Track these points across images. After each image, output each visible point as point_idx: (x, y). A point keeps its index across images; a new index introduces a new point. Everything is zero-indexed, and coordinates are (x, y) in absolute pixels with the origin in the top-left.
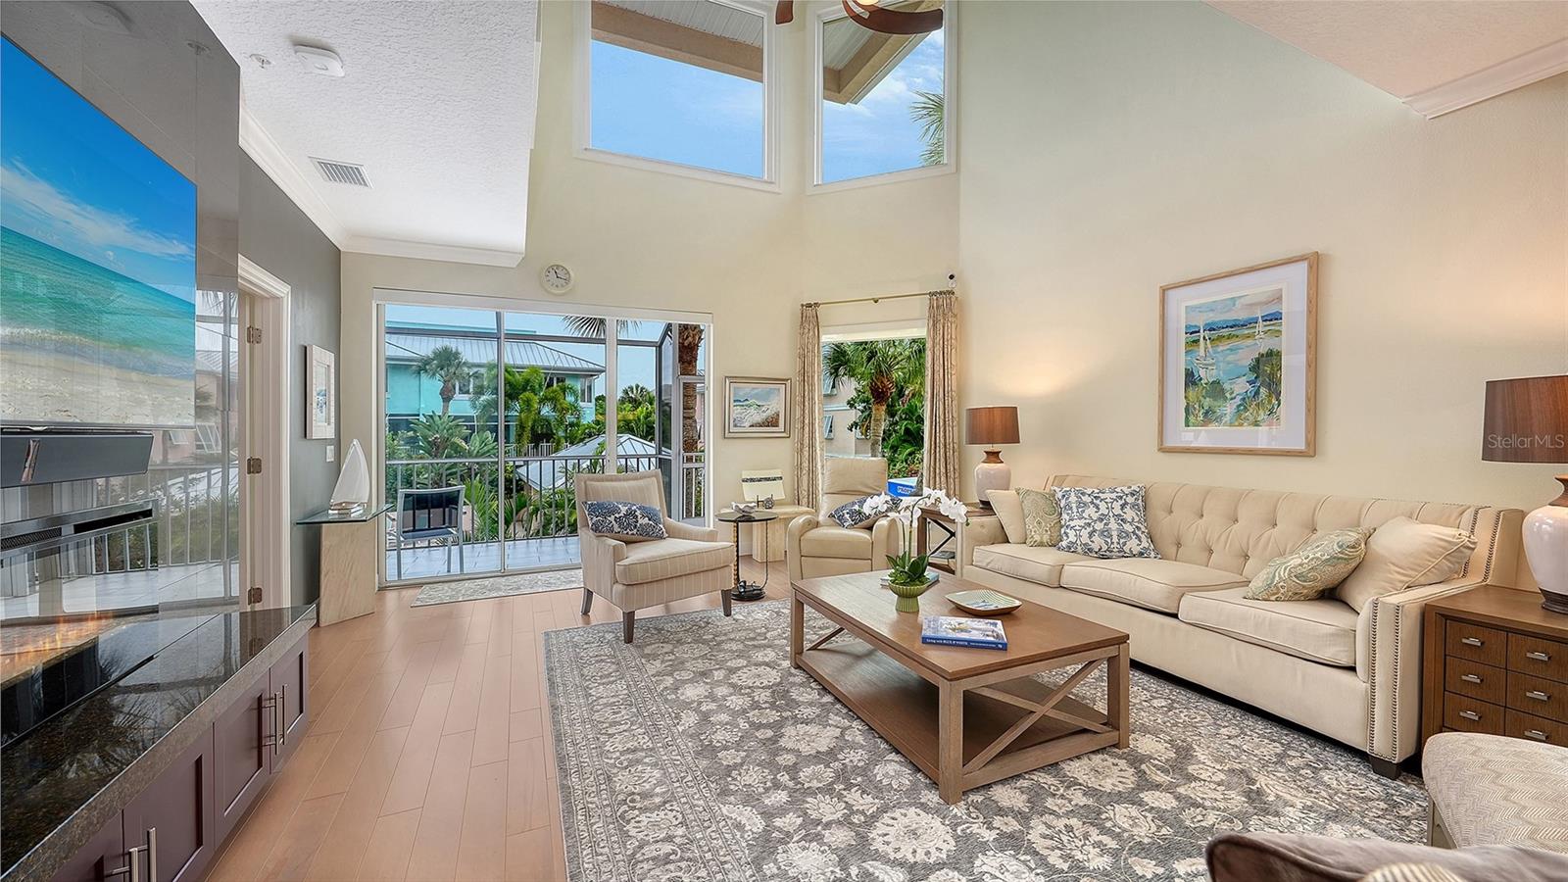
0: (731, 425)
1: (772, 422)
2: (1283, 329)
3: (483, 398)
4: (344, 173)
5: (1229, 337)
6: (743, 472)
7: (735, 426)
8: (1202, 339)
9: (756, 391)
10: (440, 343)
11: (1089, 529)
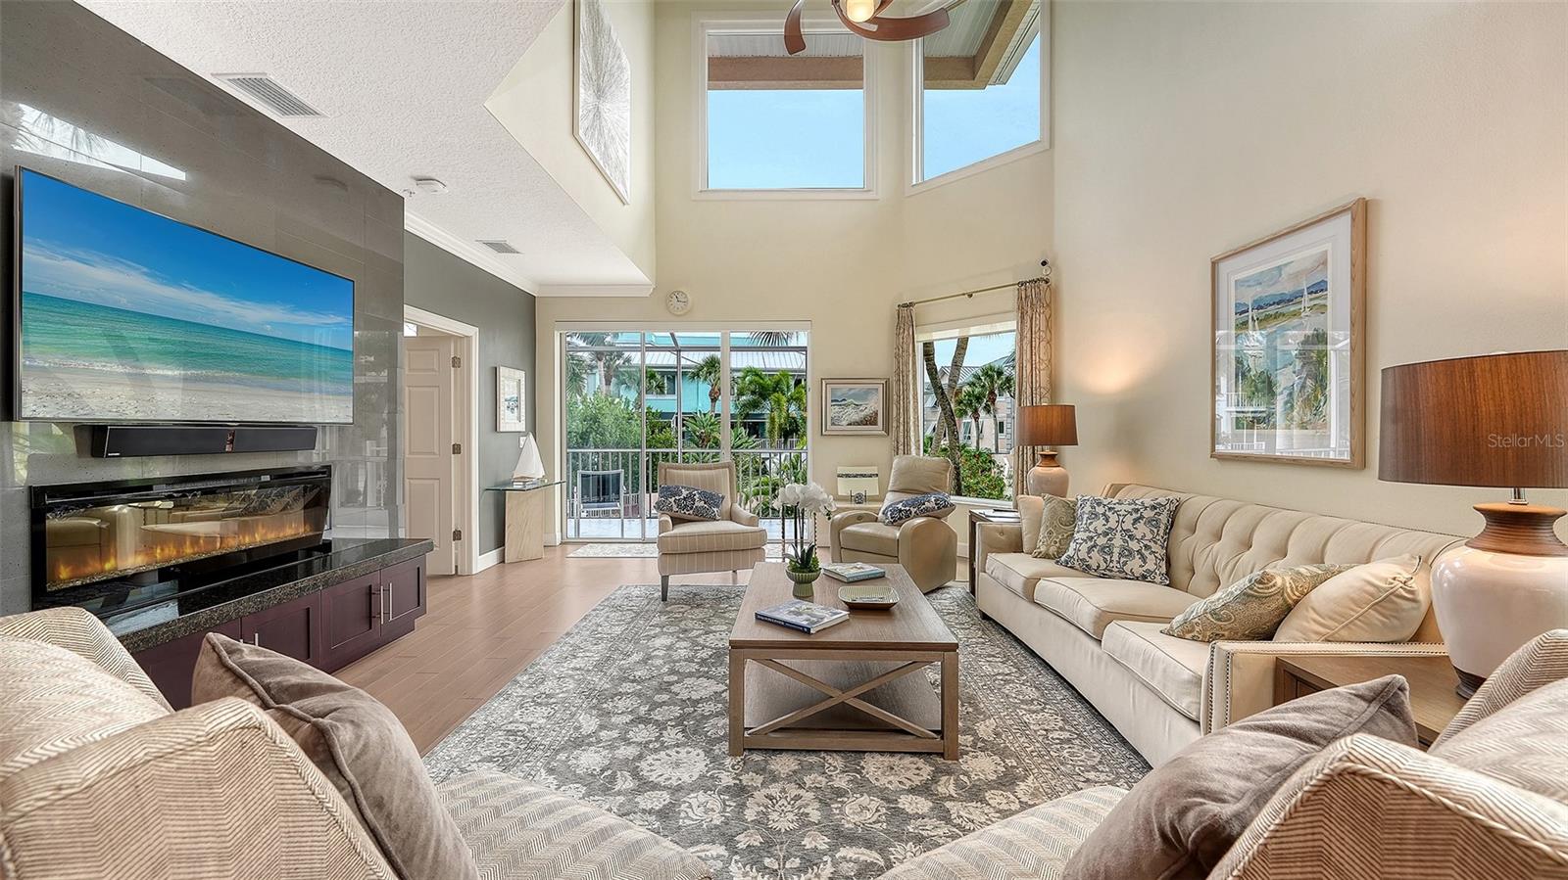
0: (829, 424)
1: (870, 421)
2: (1329, 303)
3: (744, 398)
4: (501, 248)
5: (1276, 316)
6: (839, 468)
7: (833, 424)
8: (1250, 321)
9: (852, 391)
10: (708, 354)
11: (1090, 544)
